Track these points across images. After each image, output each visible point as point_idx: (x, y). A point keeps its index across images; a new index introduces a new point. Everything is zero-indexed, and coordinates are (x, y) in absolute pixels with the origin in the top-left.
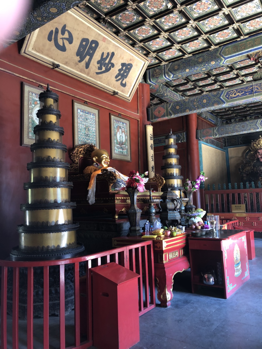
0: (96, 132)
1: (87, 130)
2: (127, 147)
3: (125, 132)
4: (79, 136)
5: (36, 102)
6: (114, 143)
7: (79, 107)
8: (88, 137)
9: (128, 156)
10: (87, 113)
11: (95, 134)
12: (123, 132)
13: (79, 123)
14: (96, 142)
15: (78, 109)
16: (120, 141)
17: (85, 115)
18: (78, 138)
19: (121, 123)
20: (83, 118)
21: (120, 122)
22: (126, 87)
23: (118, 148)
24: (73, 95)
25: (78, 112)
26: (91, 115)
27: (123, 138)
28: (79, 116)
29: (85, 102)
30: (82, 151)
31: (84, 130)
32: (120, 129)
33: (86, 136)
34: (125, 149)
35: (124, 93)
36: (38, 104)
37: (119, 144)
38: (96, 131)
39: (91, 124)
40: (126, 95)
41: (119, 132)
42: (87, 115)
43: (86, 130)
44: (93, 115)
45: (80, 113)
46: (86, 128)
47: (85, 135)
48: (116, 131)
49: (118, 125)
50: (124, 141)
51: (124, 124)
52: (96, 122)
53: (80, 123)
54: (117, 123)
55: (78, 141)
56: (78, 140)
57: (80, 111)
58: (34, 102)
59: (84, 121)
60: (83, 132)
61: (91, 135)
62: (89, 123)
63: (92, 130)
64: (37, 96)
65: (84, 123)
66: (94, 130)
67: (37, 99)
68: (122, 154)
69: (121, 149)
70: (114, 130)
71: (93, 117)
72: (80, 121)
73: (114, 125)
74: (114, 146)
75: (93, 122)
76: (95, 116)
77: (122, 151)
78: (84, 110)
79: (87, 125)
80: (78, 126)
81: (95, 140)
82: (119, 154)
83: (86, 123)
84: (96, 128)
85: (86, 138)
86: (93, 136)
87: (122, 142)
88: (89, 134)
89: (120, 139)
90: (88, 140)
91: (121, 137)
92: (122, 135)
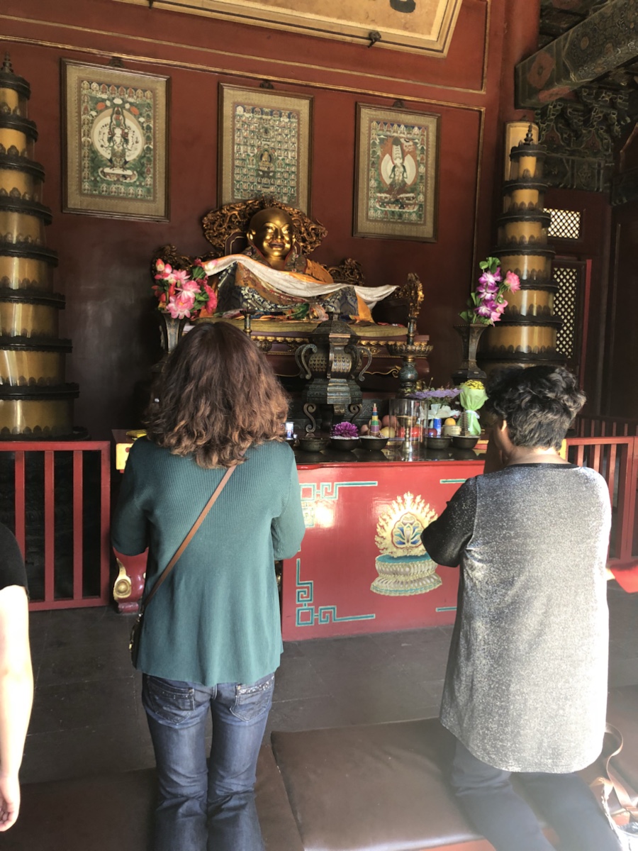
0: (298, 163)
1: (264, 159)
2: (421, 197)
3: (418, 152)
4: (237, 177)
5: (100, 104)
6: (368, 190)
7: (240, 99)
8: (269, 178)
9: (425, 224)
10: (267, 114)
11: (293, 169)
12: (409, 153)
13: (239, 144)
14: (298, 190)
15: (236, 105)
16: (394, 180)
17: (261, 118)
18: (233, 184)
19: (402, 126)
20: (252, 127)
21: (399, 126)
22: (416, 11)
23: (383, 202)
24: (218, 70)
25: (238, 113)
26: (281, 116)
27: (405, 170)
28: (238, 126)
29: (267, 85)
30: (236, 217)
32: (395, 147)
34: (411, 204)
36: (107, 107)
37: (387, 192)
38: (298, 160)
39: (280, 142)
40: (426, 37)
41: (391, 155)
42: (269, 117)
43: (261, 159)
44: (289, 118)
45: (241, 116)
46: (262, 155)
47: (258, 175)
48: (379, 153)
49: (388, 133)
50: (409, 181)
51: (416, 129)
52: (299, 135)
53: (242, 143)
54: (385, 128)
55: (233, 192)
56: (233, 188)
57: (244, 111)
58: (96, 104)
59: (257, 137)
60: (251, 166)
61: (279, 172)
62: (274, 140)
63: (283, 159)
64: (104, 88)
65: (257, 143)
66: (290, 157)
67: (104, 96)
68: (399, 221)
69: (397, 205)
70: (369, 150)
71: (290, 121)
72: (241, 138)
73: (369, 136)
74: (368, 199)
75: (289, 136)
76: (299, 119)
77: (401, 210)
78: (258, 106)
79: (266, 147)
80: (235, 151)
81: (295, 185)
82: (385, 220)
83: (263, 143)
84: (299, 153)
86: (286, 175)
87: (402, 185)
88: (271, 169)
89: (395, 175)
90: (268, 188)
91: (396, 169)
92: (404, 164)
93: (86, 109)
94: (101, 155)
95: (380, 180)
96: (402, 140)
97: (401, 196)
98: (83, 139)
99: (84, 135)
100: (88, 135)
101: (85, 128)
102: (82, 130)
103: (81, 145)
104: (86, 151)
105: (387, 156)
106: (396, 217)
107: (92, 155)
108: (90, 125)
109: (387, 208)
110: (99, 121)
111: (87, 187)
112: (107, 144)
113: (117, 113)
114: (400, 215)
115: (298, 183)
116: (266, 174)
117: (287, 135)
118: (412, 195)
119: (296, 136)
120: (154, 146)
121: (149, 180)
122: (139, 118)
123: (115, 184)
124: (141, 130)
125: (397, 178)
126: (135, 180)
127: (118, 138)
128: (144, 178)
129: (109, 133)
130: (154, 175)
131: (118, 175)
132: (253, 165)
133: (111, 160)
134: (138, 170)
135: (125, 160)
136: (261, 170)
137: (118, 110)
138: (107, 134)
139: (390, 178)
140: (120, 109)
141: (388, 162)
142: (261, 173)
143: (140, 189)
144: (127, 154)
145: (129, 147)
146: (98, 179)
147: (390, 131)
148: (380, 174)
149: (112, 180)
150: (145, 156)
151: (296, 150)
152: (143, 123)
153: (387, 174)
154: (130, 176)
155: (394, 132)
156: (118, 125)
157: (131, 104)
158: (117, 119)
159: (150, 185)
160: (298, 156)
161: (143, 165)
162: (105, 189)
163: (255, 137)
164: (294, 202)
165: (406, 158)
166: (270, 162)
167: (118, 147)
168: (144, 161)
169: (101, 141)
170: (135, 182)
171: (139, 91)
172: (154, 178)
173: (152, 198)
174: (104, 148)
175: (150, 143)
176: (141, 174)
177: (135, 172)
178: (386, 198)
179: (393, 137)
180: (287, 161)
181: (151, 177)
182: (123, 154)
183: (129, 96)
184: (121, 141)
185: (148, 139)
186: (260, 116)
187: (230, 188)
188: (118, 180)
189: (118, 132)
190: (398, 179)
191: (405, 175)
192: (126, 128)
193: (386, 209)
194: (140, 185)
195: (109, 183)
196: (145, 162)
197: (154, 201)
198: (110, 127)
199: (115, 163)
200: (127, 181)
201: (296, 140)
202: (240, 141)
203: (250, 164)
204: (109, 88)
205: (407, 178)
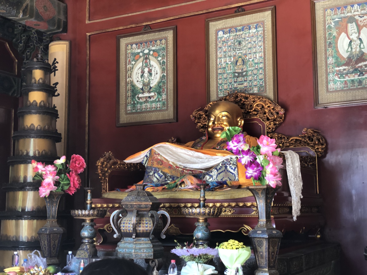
0: (265, 60)
1: (238, 64)
4: (220, 82)
5: (137, 56)
6: (327, 66)
7: (220, 26)
8: (243, 76)
10: (240, 30)
11: (261, 65)
12: (365, 26)
15: (218, 31)
16: (351, 53)
17: (236, 35)
18: (217, 87)
19: (356, 6)
20: (229, 43)
21: (353, 6)
25: (219, 36)
26: (250, 29)
27: (361, 42)
28: (220, 45)
31: (232, 67)
32: (349, 25)
33: (238, 77)
38: (265, 58)
39: (250, 48)
41: (347, 33)
42: (242, 32)
44: (256, 28)
45: (221, 38)
46: (237, 62)
47: (235, 76)
48: (335, 34)
49: (343, 15)
52: (264, 39)
53: (223, 56)
54: (339, 11)
55: (217, 92)
56: (217, 90)
57: (224, 34)
58: (135, 56)
59: (233, 49)
60: (229, 71)
61: (250, 70)
63: (253, 60)
64: (139, 46)
65: (233, 53)
66: (258, 58)
67: (139, 51)
68: (360, 87)
69: (356, 74)
70: (325, 34)
71: (257, 31)
72: (222, 53)
73: (325, 23)
74: (327, 74)
75: (256, 42)
76: (264, 27)
77: (360, 77)
78: (232, 27)
80: (218, 64)
81: (263, 77)
82: (346, 88)
83: (238, 52)
84: (264, 52)
85: (236, 82)
86: (255, 72)
87: (360, 55)
88: (244, 70)
89: (352, 48)
90: (243, 84)
91: (352, 43)
92: (360, 37)
93: (129, 61)
94: (137, 87)
95: (338, 56)
96: (357, 17)
97: (360, 65)
98: (128, 80)
99: (128, 77)
100: (130, 77)
101: (129, 72)
102: (127, 74)
103: (127, 83)
104: (129, 86)
105: (343, 35)
106: (356, 84)
107: (132, 88)
108: (131, 70)
109: (347, 78)
110: (136, 67)
111: (129, 108)
112: (140, 79)
113: (145, 59)
114: (360, 82)
115: (265, 75)
116: (240, 74)
117: (255, 42)
119: (262, 40)
120: (167, 74)
121: (164, 96)
122: (158, 58)
123: (144, 103)
124: (159, 65)
125: (354, 50)
126: (156, 98)
127: (146, 75)
128: (161, 96)
129: (141, 72)
130: (167, 92)
131: (146, 97)
132: (231, 70)
133: (142, 89)
134: (158, 91)
135: (150, 87)
136: (236, 73)
137: (146, 57)
138: (140, 73)
139: (347, 52)
140: (147, 56)
141: (344, 39)
142: (237, 74)
143: (158, 103)
144: (151, 82)
145: (152, 78)
146: (136, 102)
147: (344, 13)
148: (337, 51)
149: (143, 101)
150: (161, 81)
151: (263, 51)
152: (160, 61)
153: (344, 50)
154: (153, 96)
155: (348, 12)
156: (146, 66)
157: (154, 51)
158: (146, 62)
159: (165, 99)
160: (265, 55)
161: (160, 87)
162: (139, 107)
163: (232, 50)
164: (263, 91)
165: (361, 31)
167: (146, 80)
168: (161, 84)
169: (137, 78)
170: (156, 99)
171: (158, 41)
172: (167, 95)
173: (166, 108)
174: (139, 82)
175: (164, 72)
176: (159, 93)
177: (156, 93)
178: (344, 70)
179: (347, 17)
180: (256, 61)
181: (165, 94)
182: (149, 83)
183: (153, 46)
184: (148, 75)
185: (163, 70)
186: (235, 34)
187: (215, 90)
188: (146, 100)
189: (146, 70)
190: (356, 51)
191: (362, 46)
192: (151, 66)
193: (345, 79)
194: (159, 101)
195: (141, 103)
196: (162, 85)
197: (167, 110)
198: (142, 69)
199: (145, 90)
200: (151, 100)
201: (262, 43)
202: (221, 56)
203: (228, 70)
204: (141, 45)
205: (364, 48)
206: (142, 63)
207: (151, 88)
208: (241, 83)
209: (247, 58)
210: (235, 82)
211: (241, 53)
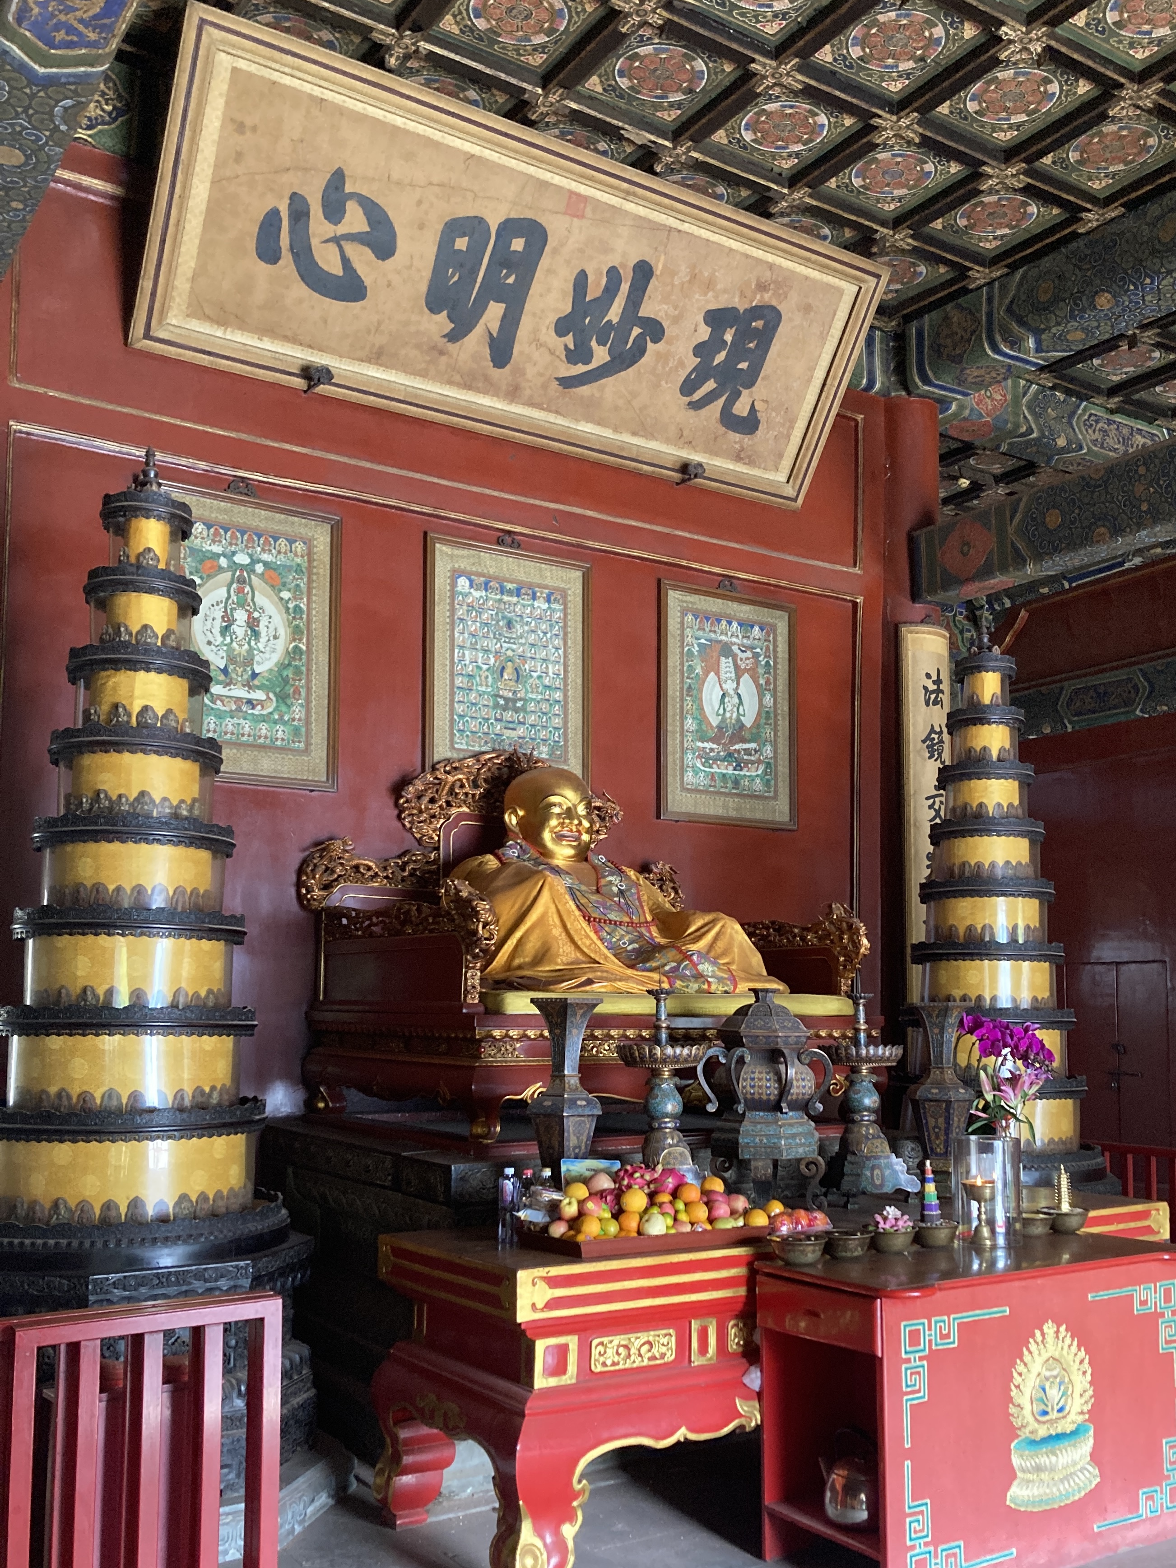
0: (566, 685)
2: (768, 750)
3: (761, 671)
4: (460, 709)
5: (208, 564)
6: (682, 735)
7: (463, 564)
8: (517, 710)
9: (775, 798)
10: (510, 593)
11: (558, 695)
12: (746, 670)
13: (461, 647)
14: (565, 734)
15: (456, 574)
16: (724, 720)
17: (500, 600)
18: (452, 721)
19: (735, 624)
20: (485, 616)
21: (730, 623)
22: (759, 433)
23: (707, 758)
24: (425, 510)
25: (459, 589)
26: (534, 598)
27: (741, 702)
28: (460, 613)
29: (508, 539)
30: (462, 786)
31: (490, 679)
32: (723, 660)
33: (505, 709)
34: (753, 762)
35: (751, 463)
36: (221, 569)
37: (712, 740)
38: (565, 679)
39: (533, 645)
40: (770, 476)
41: (718, 674)
42: (515, 599)
43: (502, 676)
44: (548, 601)
45: (466, 595)
46: (503, 669)
47: (496, 705)
48: (698, 670)
49: (713, 635)
50: (748, 721)
51: (757, 628)
52: (566, 634)
53: (468, 645)
54: (707, 626)
55: (452, 735)
56: (452, 728)
57: (471, 586)
58: (201, 561)
59: (495, 634)
60: (484, 689)
61: (532, 699)
62: (523, 641)
63: (539, 677)
64: (216, 533)
65: (494, 646)
66: (551, 674)
67: (217, 549)
68: (734, 791)
69: (730, 764)
70: (682, 664)
71: (549, 608)
72: (466, 635)
73: (682, 641)
74: (683, 751)
75: (549, 635)
76: (565, 604)
77: (736, 772)
78: (496, 578)
79: (510, 653)
80: (456, 660)
81: (560, 726)
82: (712, 789)
83: (505, 645)
84: (566, 666)
85: (501, 720)
86: (544, 706)
87: (737, 727)
88: (519, 695)
89: (724, 710)
90: (515, 729)
91: (726, 700)
92: (739, 691)
94: (207, 661)
95: (702, 719)
96: (735, 648)
97: (737, 747)
106: (730, 785)
109: (715, 769)
110: (207, 595)
112: (220, 639)
113: (238, 582)
114: (736, 782)
115: (565, 722)
116: (510, 704)
117: (545, 633)
118: (753, 745)
119: (562, 634)
120: (308, 645)
121: (298, 711)
122: (280, 591)
123: (232, 718)
124: (285, 615)
125: (728, 715)
126: (270, 710)
127: (240, 629)
128: (289, 707)
129: (223, 617)
130: (308, 701)
131: (239, 699)
132: (487, 686)
133: (225, 671)
134: (278, 690)
135: (253, 672)
136: (501, 697)
137: (241, 575)
138: (219, 621)
139: (718, 714)
140: (245, 574)
141: (714, 686)
142: (502, 702)
143: (280, 728)
144: (257, 658)
145: (261, 646)
147: (715, 632)
148: (701, 708)
149: (227, 709)
150: (289, 665)
151: (562, 661)
152: (287, 602)
153: (713, 709)
154: (260, 702)
155: (722, 633)
156: (242, 604)
157: (266, 564)
158: (240, 591)
159: (300, 720)
160: (566, 671)
161: (286, 681)
162: (212, 726)
163: (492, 636)
164: (560, 756)
165: (741, 680)
166: (517, 681)
167: (241, 646)
168: (289, 673)
169: (208, 633)
170: (271, 713)
171: (282, 542)
172: (307, 707)
173: (302, 745)
174: (212, 647)
175: (300, 640)
176: (282, 698)
177: (271, 695)
178: (712, 750)
179: (721, 641)
180: (547, 682)
181: (301, 705)
182: (249, 660)
183: (263, 550)
184: (246, 634)
185: (296, 633)
186: (498, 597)
187: (447, 728)
188: (239, 709)
189: (241, 616)
190: (731, 718)
191: (741, 711)
192: (255, 610)
193: (712, 770)
194: (281, 720)
195: (220, 715)
196: (291, 676)
197: (307, 751)
198: (226, 608)
199: (234, 676)
200: (256, 712)
201: (561, 643)
202: (463, 641)
203: (481, 685)
204: (226, 533)
205: (744, 715)
206: (225, 589)
207: (254, 675)
208: (511, 726)
209: (527, 666)
210: (496, 720)
211: (513, 651)
